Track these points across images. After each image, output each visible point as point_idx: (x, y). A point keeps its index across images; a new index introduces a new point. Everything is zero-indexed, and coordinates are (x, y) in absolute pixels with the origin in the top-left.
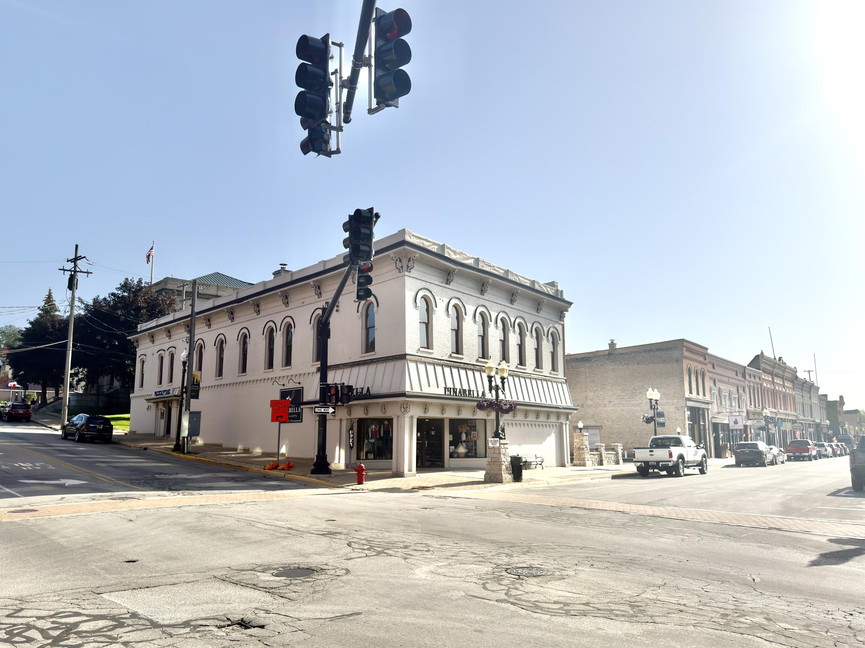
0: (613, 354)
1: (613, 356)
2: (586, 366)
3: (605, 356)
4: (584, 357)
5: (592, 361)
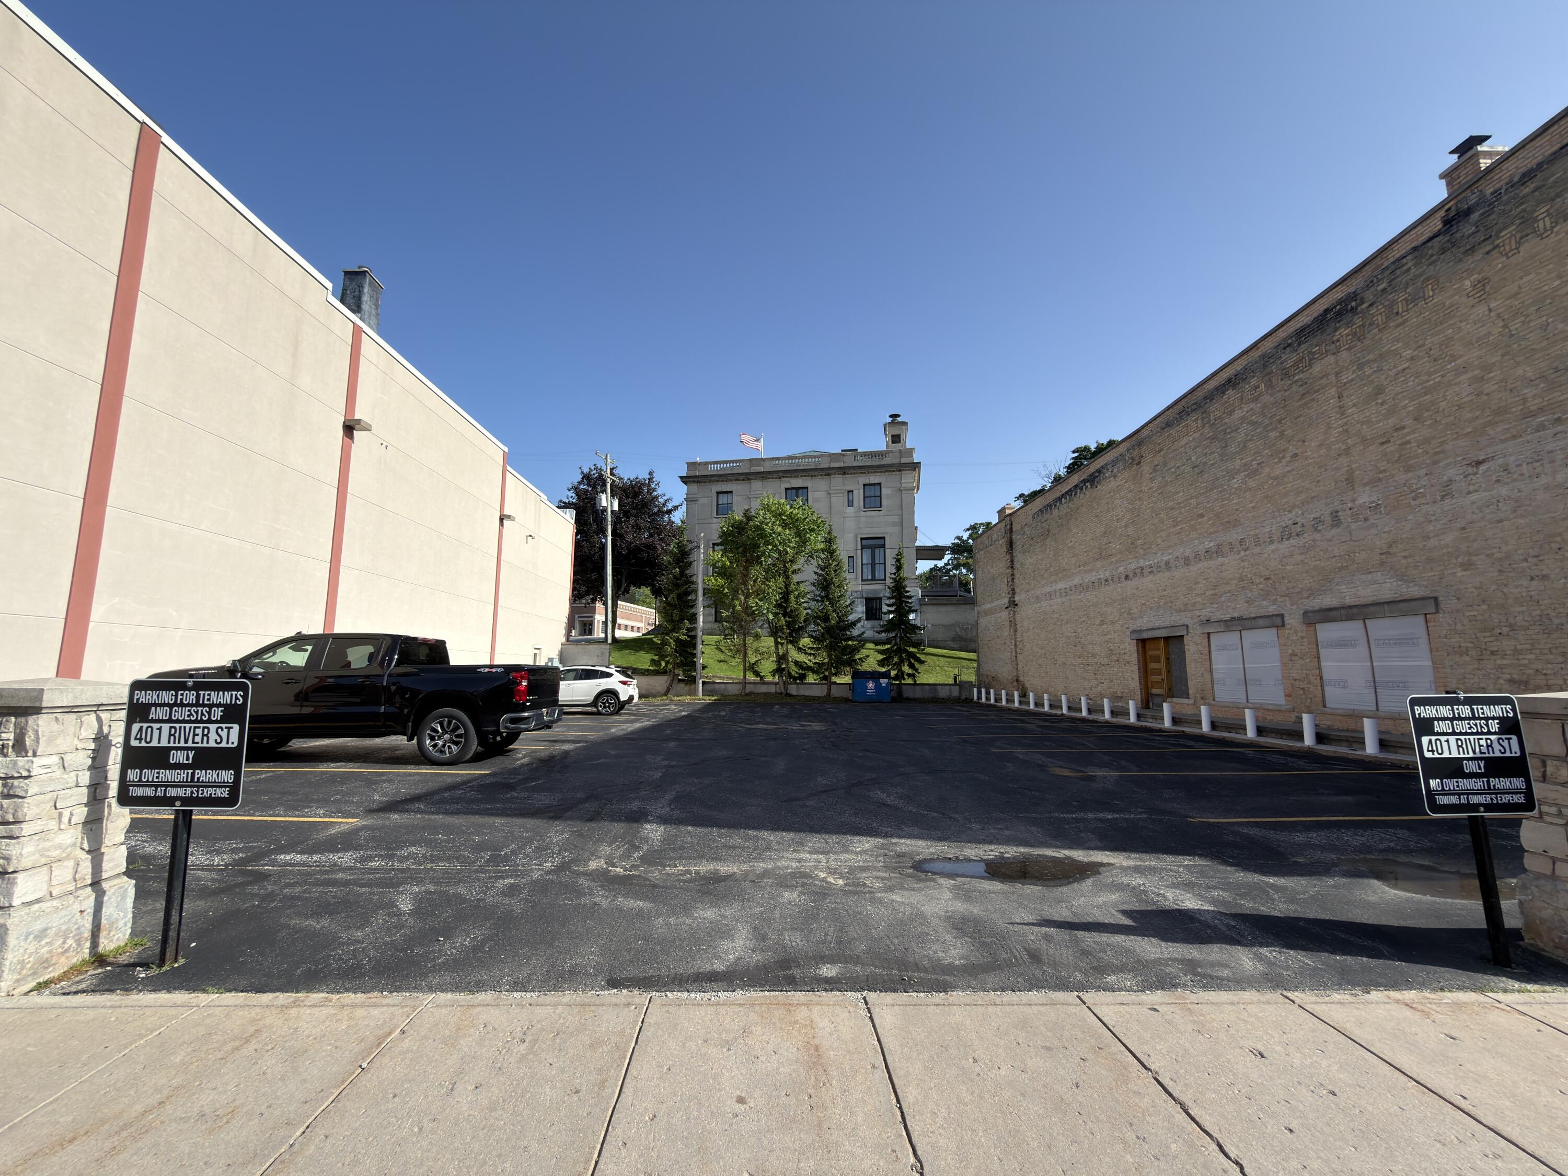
2: (1338, 341)
3: (1430, 244)
4: (1325, 307)
5: (1364, 306)
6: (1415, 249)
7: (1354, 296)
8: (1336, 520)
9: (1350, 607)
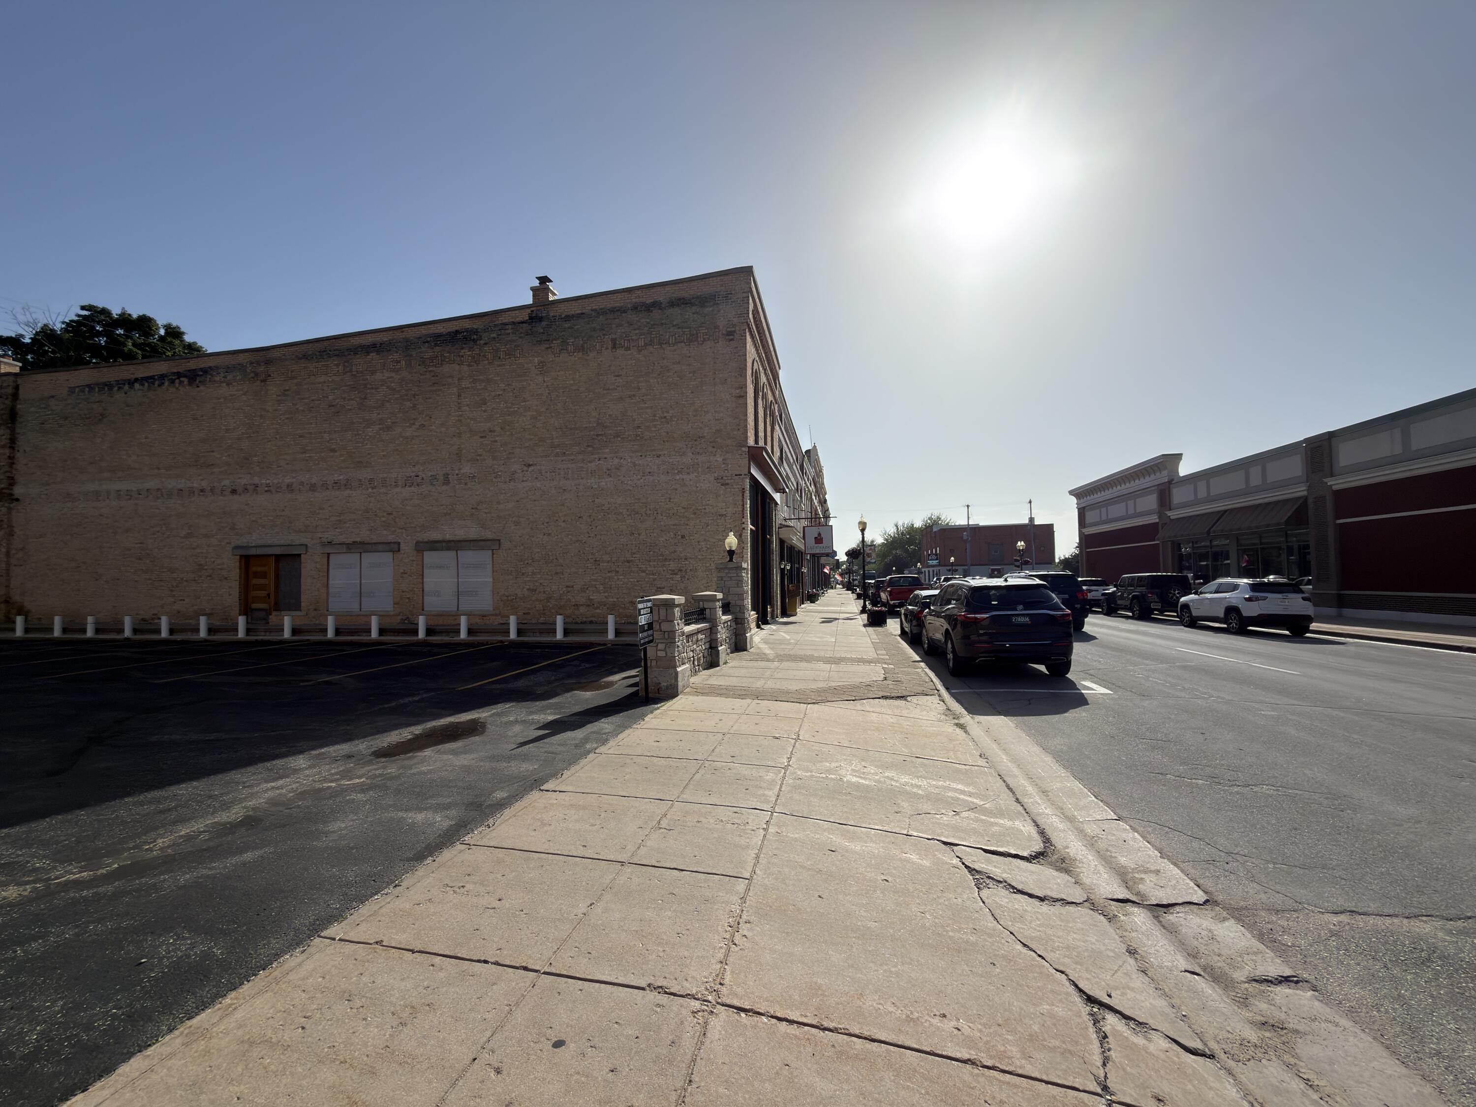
0: (541, 319)
1: (544, 324)
2: (462, 356)
3: (521, 325)
4: (457, 328)
5: (482, 342)
6: (514, 323)
7: (475, 332)
8: (446, 481)
9: (450, 541)
